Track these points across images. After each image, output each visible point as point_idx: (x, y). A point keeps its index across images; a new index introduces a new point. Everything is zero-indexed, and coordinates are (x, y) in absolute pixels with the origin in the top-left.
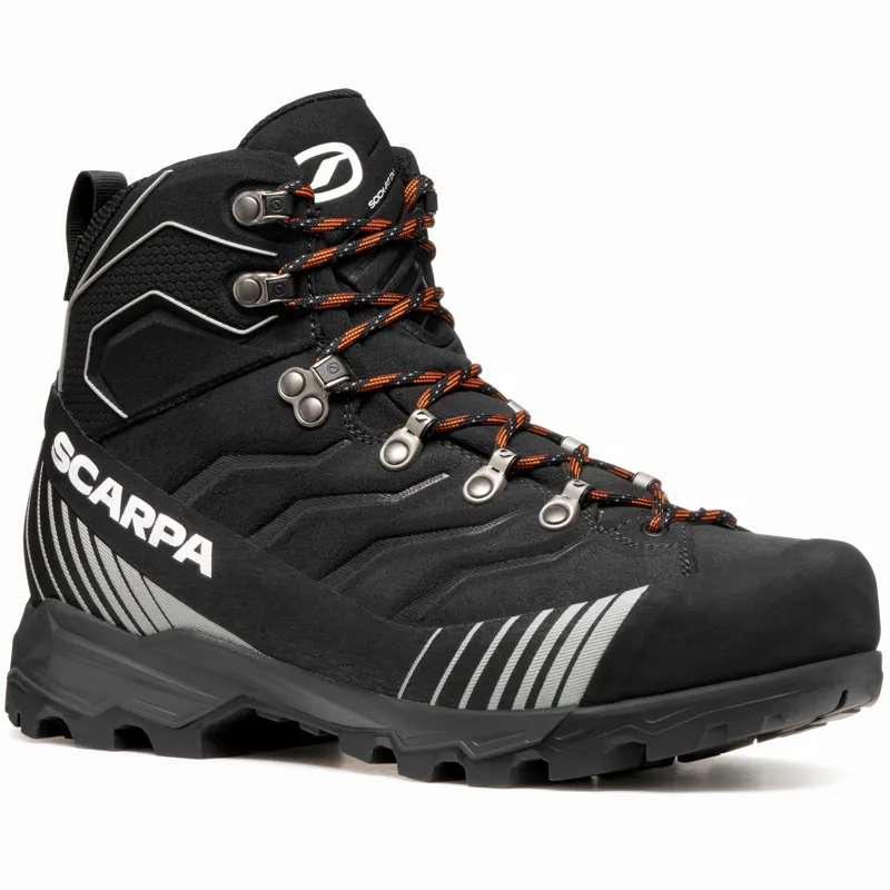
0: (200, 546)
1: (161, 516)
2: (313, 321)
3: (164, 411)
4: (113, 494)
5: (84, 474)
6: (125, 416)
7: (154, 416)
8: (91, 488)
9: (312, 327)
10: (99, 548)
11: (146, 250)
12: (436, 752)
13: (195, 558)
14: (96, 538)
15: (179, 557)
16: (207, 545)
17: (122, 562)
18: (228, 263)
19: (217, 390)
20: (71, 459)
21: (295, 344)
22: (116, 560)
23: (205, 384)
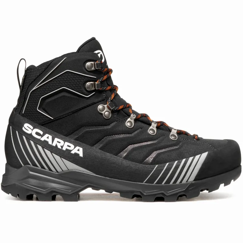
0: (79, 149)
1: (66, 142)
2: (104, 93)
3: (65, 117)
4: (49, 138)
5: (37, 134)
6: (53, 118)
7: (62, 118)
8: (41, 137)
9: (104, 95)
10: (46, 151)
11: (60, 77)
12: (156, 195)
13: (78, 152)
14: (45, 149)
15: (73, 152)
16: (81, 149)
17: (54, 154)
18: (84, 80)
19: (80, 111)
20: (32, 130)
21: (100, 99)
22: (52, 154)
23: (77, 110)
